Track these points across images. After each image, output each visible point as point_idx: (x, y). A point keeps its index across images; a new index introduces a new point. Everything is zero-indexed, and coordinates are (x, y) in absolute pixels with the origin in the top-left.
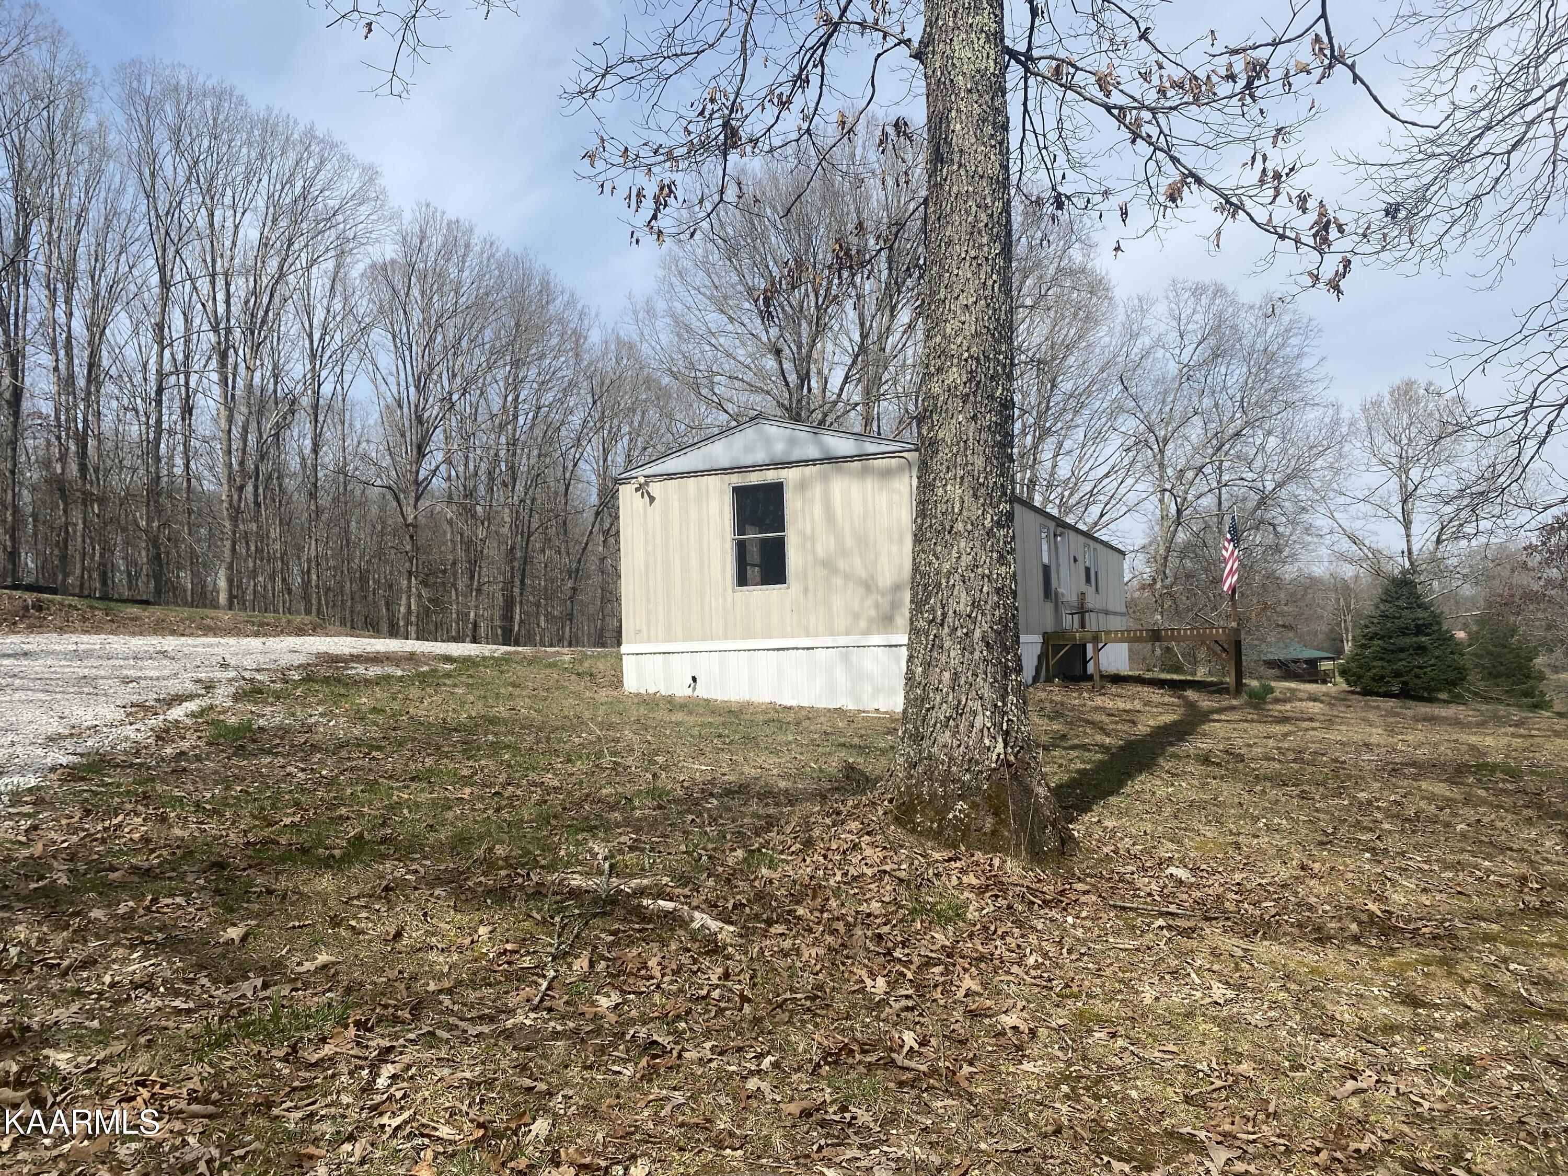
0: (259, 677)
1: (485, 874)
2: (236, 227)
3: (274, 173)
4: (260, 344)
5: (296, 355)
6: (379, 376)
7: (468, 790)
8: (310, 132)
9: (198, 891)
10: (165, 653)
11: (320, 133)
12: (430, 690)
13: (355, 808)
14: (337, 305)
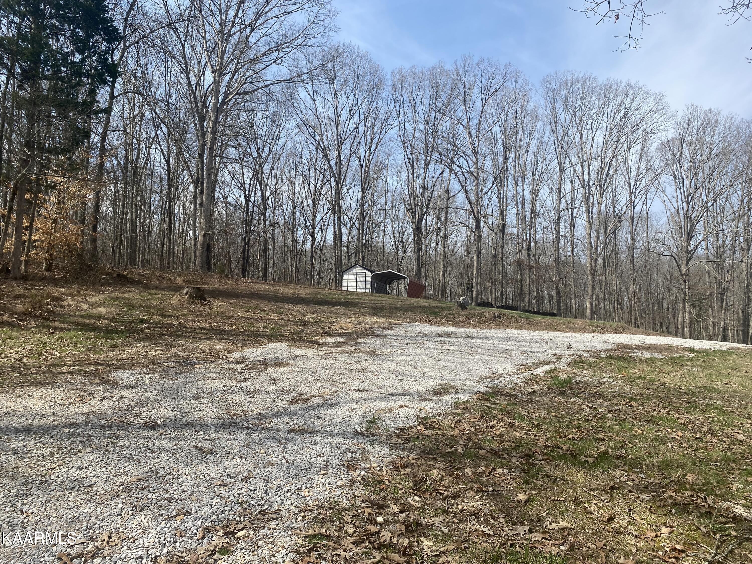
0: (584, 355)
1: (676, 491)
2: (593, 138)
3: (610, 110)
4: (604, 191)
5: (623, 194)
6: (666, 199)
7: (680, 434)
8: (628, 86)
9: (515, 469)
10: (543, 340)
11: (632, 84)
12: (677, 368)
13: (610, 434)
14: (643, 166)
